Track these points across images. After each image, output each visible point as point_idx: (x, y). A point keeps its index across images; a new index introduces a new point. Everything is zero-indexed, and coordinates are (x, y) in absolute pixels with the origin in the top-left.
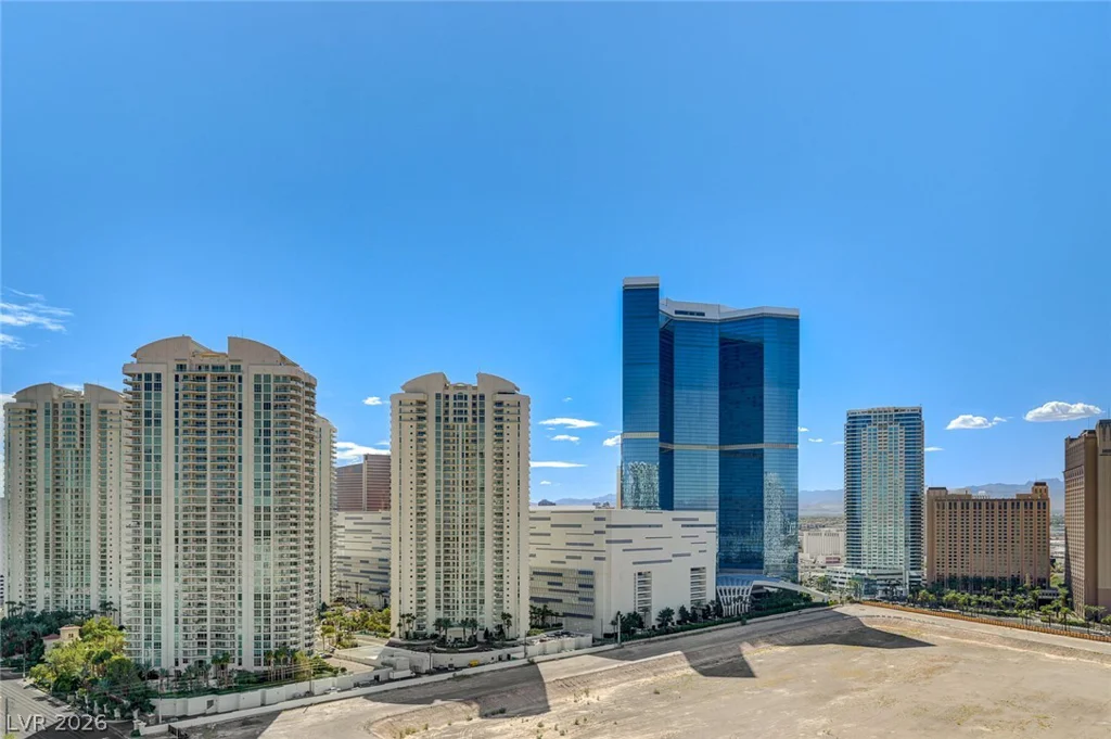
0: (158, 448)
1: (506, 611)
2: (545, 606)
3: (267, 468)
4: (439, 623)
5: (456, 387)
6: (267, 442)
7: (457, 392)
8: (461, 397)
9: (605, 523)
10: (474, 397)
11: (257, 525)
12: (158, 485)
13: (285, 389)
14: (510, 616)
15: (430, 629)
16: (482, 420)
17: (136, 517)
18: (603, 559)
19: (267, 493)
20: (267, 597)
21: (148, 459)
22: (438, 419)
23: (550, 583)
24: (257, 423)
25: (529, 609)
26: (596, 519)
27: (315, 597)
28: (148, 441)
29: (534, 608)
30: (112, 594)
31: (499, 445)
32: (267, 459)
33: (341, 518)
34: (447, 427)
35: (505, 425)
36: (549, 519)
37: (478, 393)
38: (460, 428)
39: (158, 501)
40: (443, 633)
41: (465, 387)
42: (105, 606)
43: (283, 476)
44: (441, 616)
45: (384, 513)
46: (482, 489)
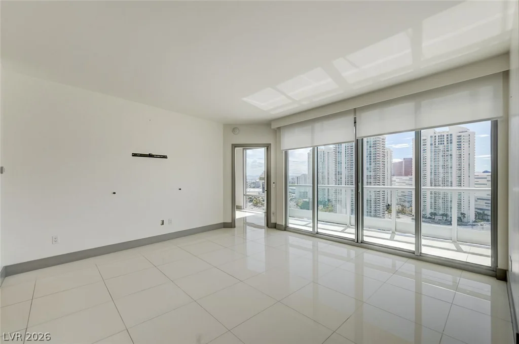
0: (341, 160)
1: (462, 212)
2: (484, 212)
3: (370, 164)
4: (432, 214)
5: (439, 133)
6: (370, 157)
7: (439, 135)
8: (441, 136)
10: (447, 135)
11: (368, 180)
12: (341, 170)
13: (376, 141)
14: (465, 214)
15: (428, 216)
16: (451, 143)
17: (336, 178)
19: (370, 171)
20: (371, 201)
21: (339, 164)
22: (431, 144)
23: (486, 203)
24: (367, 152)
25: (474, 213)
27: (385, 201)
28: (339, 159)
29: (478, 212)
30: (330, 198)
31: (459, 151)
32: (370, 162)
33: (394, 178)
34: (435, 147)
35: (462, 144)
36: (486, 178)
37: (449, 133)
38: (441, 147)
39: (341, 174)
40: (433, 217)
41: (443, 132)
42: (329, 200)
43: (375, 166)
44: (433, 211)
45: (410, 177)
46: (451, 168)
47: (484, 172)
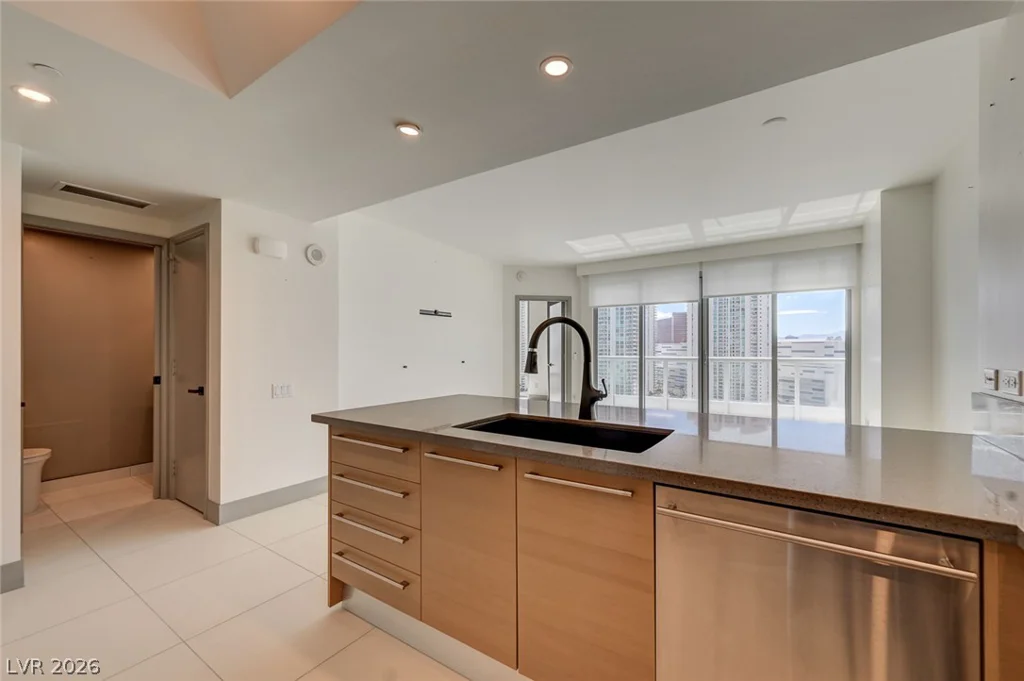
3: (622, 322)
9: (833, 350)
18: (831, 373)
19: (622, 335)
26: (826, 347)
31: (755, 303)
32: (622, 318)
33: (659, 347)
45: (684, 344)
46: (743, 330)
47: (787, 338)
